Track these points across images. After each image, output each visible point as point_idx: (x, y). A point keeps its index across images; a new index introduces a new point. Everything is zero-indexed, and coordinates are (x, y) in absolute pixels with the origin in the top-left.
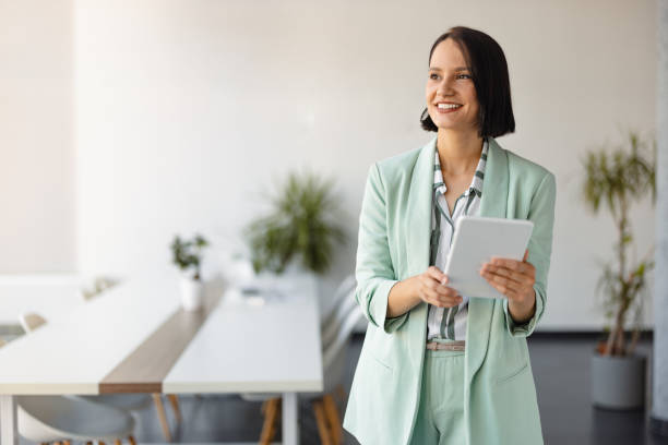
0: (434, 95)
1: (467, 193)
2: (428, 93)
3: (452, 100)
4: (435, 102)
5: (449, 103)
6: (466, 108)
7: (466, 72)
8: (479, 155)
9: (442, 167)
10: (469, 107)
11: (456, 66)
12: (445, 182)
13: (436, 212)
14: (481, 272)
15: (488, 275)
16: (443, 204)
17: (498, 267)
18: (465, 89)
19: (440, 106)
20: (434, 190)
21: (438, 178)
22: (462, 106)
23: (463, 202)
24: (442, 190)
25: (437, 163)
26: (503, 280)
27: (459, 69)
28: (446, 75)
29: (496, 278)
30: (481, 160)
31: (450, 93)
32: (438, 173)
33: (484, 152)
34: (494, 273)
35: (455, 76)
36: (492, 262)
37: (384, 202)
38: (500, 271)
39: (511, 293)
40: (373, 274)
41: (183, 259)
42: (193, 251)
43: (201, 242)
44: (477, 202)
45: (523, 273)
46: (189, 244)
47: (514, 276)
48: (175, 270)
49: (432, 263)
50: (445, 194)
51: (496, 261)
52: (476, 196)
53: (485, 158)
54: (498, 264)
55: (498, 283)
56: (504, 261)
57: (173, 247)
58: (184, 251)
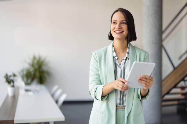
0: (114, 28)
1: (125, 58)
2: (112, 28)
3: (120, 30)
4: (115, 30)
5: (120, 31)
6: (125, 32)
7: (125, 22)
8: (127, 47)
9: (115, 51)
10: (125, 33)
11: (121, 20)
12: (117, 55)
13: (115, 64)
14: (138, 80)
15: (140, 81)
16: (117, 62)
17: (143, 78)
18: (125, 27)
19: (116, 32)
20: (114, 58)
21: (115, 54)
22: (123, 32)
23: (123, 61)
24: (116, 58)
25: (114, 50)
26: (144, 82)
27: (123, 21)
28: (118, 23)
29: (143, 82)
30: (128, 49)
31: (120, 28)
32: (114, 53)
33: (128, 46)
34: (142, 80)
35: (121, 23)
36: (142, 76)
37: (97, 62)
38: (144, 79)
39: (147, 86)
40: (96, 84)
42: (12, 78)
43: (14, 75)
44: (128, 61)
45: (150, 80)
46: (10, 76)
47: (148, 81)
48: (7, 84)
49: (115, 79)
50: (117, 59)
51: (143, 76)
52: (127, 60)
53: (129, 48)
54: (144, 77)
55: (143, 83)
56: (145, 76)
57: (5, 77)
58: (9, 78)
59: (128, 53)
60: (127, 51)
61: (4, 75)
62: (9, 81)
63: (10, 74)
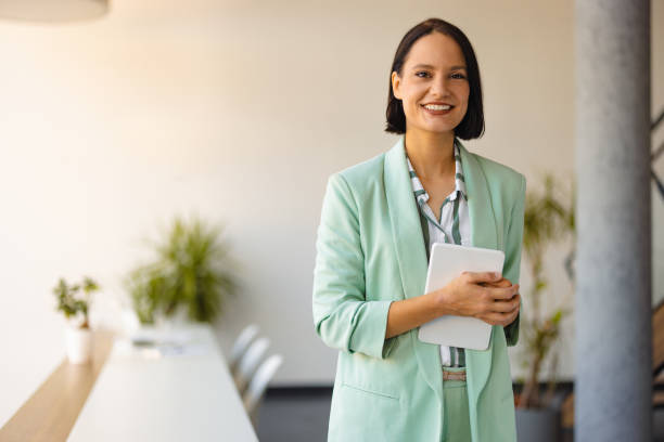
0: (424, 95)
1: (453, 196)
7: (461, 71)
8: (453, 158)
9: (416, 173)
11: (452, 65)
12: (425, 189)
13: (423, 219)
16: (428, 211)
20: (416, 195)
21: (418, 187)
22: (453, 107)
24: (425, 197)
25: (412, 170)
27: (455, 69)
28: (439, 75)
30: (457, 163)
32: (415, 180)
33: (456, 153)
35: (449, 75)
41: (70, 304)
42: (81, 295)
43: (91, 286)
46: (76, 289)
48: (61, 316)
50: (427, 202)
52: (462, 200)
53: (460, 160)
57: (56, 291)
58: (70, 296)
59: (462, 178)
60: (457, 171)
61: (55, 283)
62: (71, 305)
63: (73, 280)
